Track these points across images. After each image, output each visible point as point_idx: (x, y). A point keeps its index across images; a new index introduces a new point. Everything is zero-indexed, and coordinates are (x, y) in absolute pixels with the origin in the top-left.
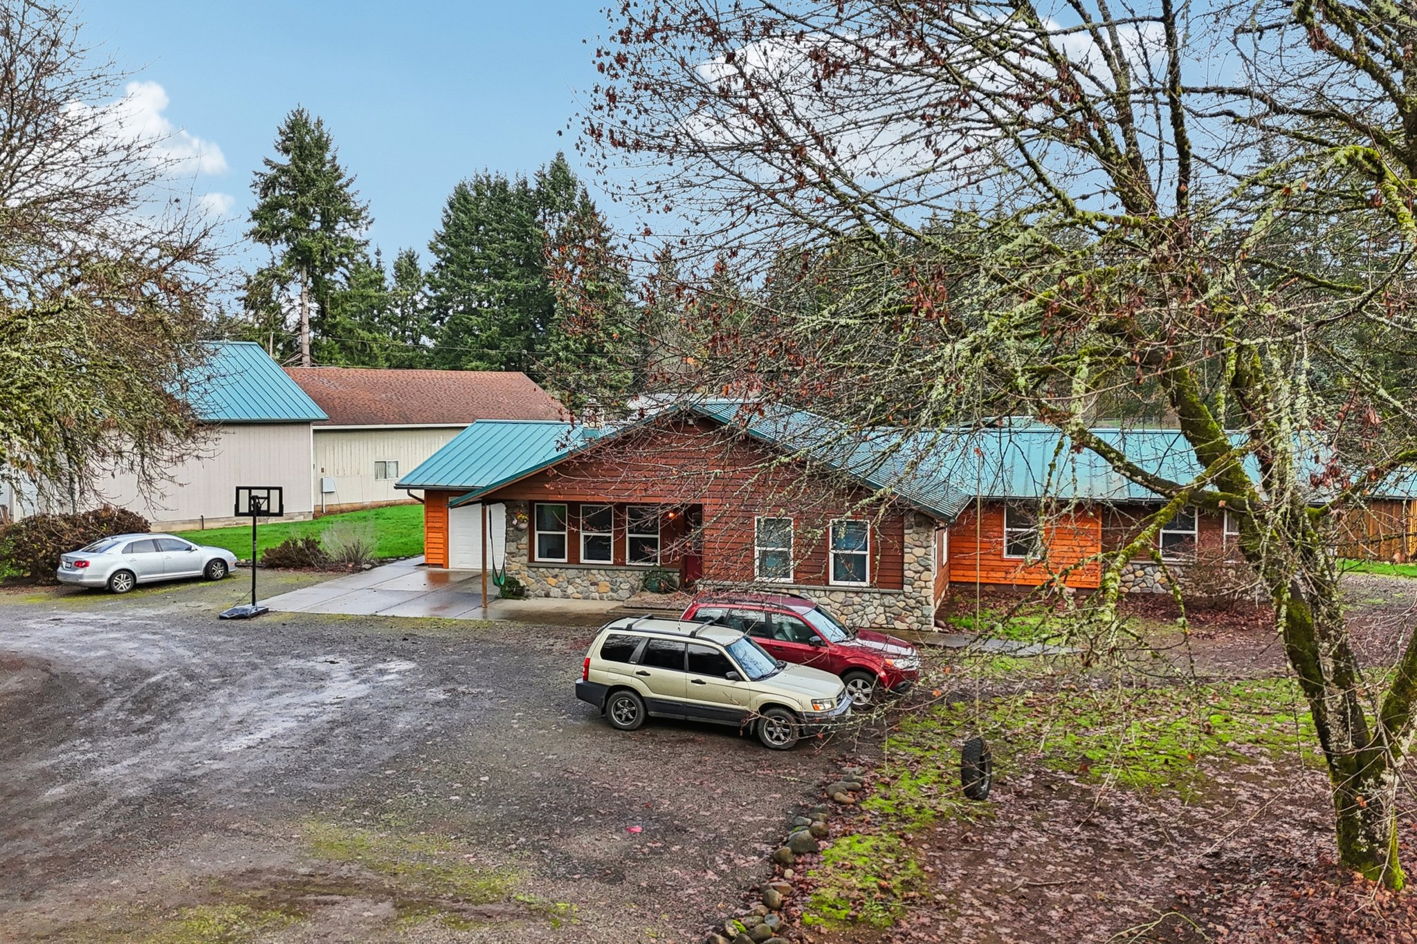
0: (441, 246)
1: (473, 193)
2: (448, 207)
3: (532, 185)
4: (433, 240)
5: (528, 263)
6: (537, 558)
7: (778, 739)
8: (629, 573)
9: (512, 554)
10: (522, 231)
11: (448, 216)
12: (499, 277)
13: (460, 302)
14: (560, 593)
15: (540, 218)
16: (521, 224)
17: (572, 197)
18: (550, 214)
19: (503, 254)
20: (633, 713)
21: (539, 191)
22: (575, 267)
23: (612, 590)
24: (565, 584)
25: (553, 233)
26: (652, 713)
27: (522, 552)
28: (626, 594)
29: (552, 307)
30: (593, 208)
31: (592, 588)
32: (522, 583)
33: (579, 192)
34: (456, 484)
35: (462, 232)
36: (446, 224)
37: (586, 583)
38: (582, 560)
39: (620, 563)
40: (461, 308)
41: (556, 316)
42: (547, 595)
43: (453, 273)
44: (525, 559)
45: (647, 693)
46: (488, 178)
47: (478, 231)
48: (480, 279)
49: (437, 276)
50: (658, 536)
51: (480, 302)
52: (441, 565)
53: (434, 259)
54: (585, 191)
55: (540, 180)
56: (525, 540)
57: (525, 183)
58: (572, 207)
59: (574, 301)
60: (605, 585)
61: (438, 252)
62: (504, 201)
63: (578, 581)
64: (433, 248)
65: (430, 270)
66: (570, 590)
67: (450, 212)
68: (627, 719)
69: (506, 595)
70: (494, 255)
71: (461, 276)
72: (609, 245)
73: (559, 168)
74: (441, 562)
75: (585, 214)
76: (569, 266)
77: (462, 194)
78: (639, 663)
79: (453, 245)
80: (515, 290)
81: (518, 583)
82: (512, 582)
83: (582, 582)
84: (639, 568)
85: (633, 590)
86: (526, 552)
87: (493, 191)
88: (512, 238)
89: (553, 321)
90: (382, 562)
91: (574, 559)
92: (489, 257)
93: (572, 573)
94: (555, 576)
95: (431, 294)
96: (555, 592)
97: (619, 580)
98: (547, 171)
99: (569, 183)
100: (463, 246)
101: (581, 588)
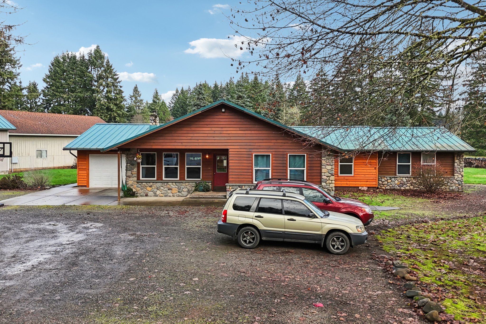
0: (48, 80)
1: (62, 60)
2: (51, 65)
3: (87, 57)
4: (45, 77)
5: (85, 87)
6: (141, 178)
8: (187, 184)
9: (129, 177)
10: (83, 74)
11: (51, 68)
12: (73, 92)
13: (56, 102)
14: (153, 194)
15: (90, 70)
16: (82, 72)
17: (103, 62)
18: (94, 68)
19: (74, 83)
20: (253, 239)
21: (89, 60)
22: (104, 88)
23: (179, 192)
24: (155, 190)
25: (95, 76)
26: (264, 238)
27: (134, 175)
28: (185, 193)
29: (94, 103)
30: (111, 67)
31: (169, 191)
32: (134, 190)
33: (106, 61)
34: (94, 147)
35: (57, 74)
36: (50, 71)
37: (166, 189)
38: (164, 179)
39: (182, 178)
40: (56, 104)
41: (97, 107)
42: (147, 195)
43: (53, 90)
44: (135, 179)
45: (261, 227)
46: (68, 54)
47: (64, 75)
48: (64, 93)
49: (46, 91)
50: (201, 166)
51: (65, 101)
52: (85, 186)
53: (45, 85)
54: (108, 60)
55: (90, 55)
56: (135, 170)
57: (84, 57)
58: (103, 66)
59: (104, 101)
60: (175, 190)
61: (47, 82)
62: (75, 63)
63: (162, 188)
64: (44, 80)
65: (43, 89)
66: (158, 192)
67: (52, 67)
68: (250, 242)
69: (126, 196)
70: (71, 83)
71: (57, 92)
72: (118, 81)
73: (97, 51)
74: (85, 184)
75: (108, 69)
76: (102, 88)
77: (57, 60)
78: (255, 212)
79: (53, 80)
80: (79, 97)
81: (132, 190)
82: (130, 190)
83: (164, 189)
84: (192, 182)
85: (189, 192)
86: (136, 175)
87: (70, 59)
88: (78, 77)
89: (95, 109)
90: (54, 186)
91: (160, 178)
92: (68, 84)
93: (159, 185)
94: (151, 186)
95: (44, 98)
96: (150, 193)
97: (182, 187)
98: (93, 52)
99: (102, 57)
100: (58, 80)
101: (163, 192)
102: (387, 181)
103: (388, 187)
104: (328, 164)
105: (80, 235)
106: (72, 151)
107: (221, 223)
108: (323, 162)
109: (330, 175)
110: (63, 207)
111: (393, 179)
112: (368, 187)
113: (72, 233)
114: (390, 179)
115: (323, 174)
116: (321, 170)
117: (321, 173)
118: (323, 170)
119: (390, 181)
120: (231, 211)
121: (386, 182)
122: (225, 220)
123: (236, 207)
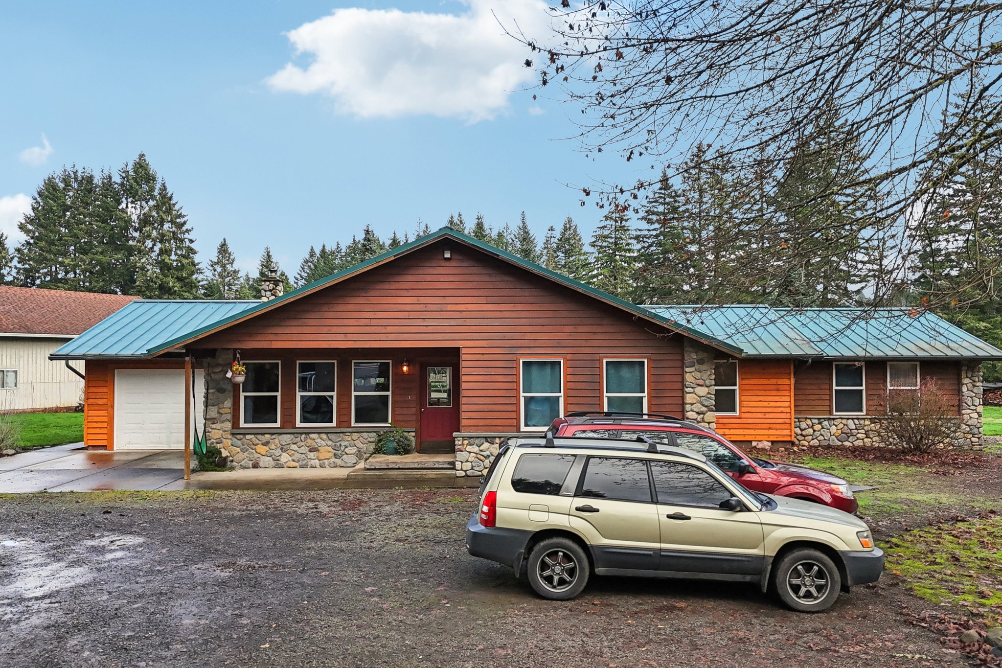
0: (30, 227)
1: (62, 185)
2: (37, 196)
3: (117, 179)
4: (23, 222)
5: (111, 242)
6: (242, 424)
7: (808, 595)
8: (355, 436)
9: (213, 421)
10: (108, 213)
11: (37, 202)
12: (85, 253)
13: (46, 275)
14: (273, 463)
15: (123, 205)
16: (107, 209)
17: (152, 189)
18: (132, 202)
19: (89, 233)
20: (571, 572)
21: (122, 184)
22: (154, 245)
23: (335, 456)
24: (278, 452)
25: (134, 217)
26: (600, 570)
27: (224, 417)
28: (352, 459)
29: (132, 277)
30: (171, 198)
31: (311, 455)
32: (225, 453)
33: (158, 186)
34: (128, 352)
35: (51, 215)
36: (34, 209)
37: (304, 450)
38: (298, 424)
39: (344, 422)
40: (48, 278)
41: (138, 283)
42: (256, 466)
43: (41, 249)
44: (228, 425)
45: (594, 538)
46: (75, 173)
47: (65, 215)
48: (65, 254)
49: (26, 251)
50: (390, 393)
51: (67, 273)
52: (104, 447)
53: (23, 237)
54: (164, 185)
55: (124, 175)
56: (228, 403)
57: (110, 177)
58: (153, 198)
59: (153, 271)
60: (326, 451)
61: (27, 232)
62: (90, 191)
63: (294, 447)
64: (22, 227)
65: (19, 246)
66: (284, 458)
67: (39, 199)
68: (562, 582)
69: (203, 468)
70: (80, 234)
71: (50, 252)
72: (184, 228)
73: (141, 166)
74: (104, 443)
75: (164, 204)
76: (149, 244)
77: (50, 184)
78: (575, 495)
79: (42, 226)
80: (99, 263)
81: (220, 453)
82: (214, 453)
83: (299, 448)
84: (368, 431)
85: (359, 455)
86: (229, 417)
87: (80, 183)
88: (97, 221)
89: (134, 288)
90: (25, 449)
91: (289, 421)
92: (76, 236)
93: (286, 439)
94: (266, 444)
95: (20, 266)
96: (265, 461)
97: (343, 443)
98: (130, 168)
99: (150, 178)
100: (52, 227)
101: (297, 456)
102: (812, 427)
103: (815, 442)
104: (701, 382)
105: (77, 570)
106: (71, 363)
107: (480, 528)
108: (688, 378)
109: (704, 409)
110: (44, 496)
111: (826, 423)
112: (773, 442)
113: (56, 566)
114: (820, 423)
115: (688, 407)
116: (683, 398)
117: (683, 404)
118: (689, 398)
119: (819, 427)
120: (506, 495)
121: (811, 430)
122: (490, 519)
123: (520, 485)
